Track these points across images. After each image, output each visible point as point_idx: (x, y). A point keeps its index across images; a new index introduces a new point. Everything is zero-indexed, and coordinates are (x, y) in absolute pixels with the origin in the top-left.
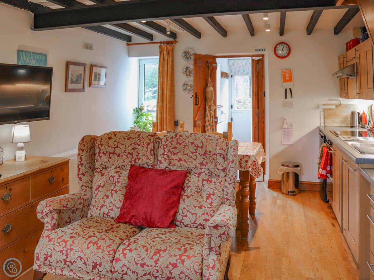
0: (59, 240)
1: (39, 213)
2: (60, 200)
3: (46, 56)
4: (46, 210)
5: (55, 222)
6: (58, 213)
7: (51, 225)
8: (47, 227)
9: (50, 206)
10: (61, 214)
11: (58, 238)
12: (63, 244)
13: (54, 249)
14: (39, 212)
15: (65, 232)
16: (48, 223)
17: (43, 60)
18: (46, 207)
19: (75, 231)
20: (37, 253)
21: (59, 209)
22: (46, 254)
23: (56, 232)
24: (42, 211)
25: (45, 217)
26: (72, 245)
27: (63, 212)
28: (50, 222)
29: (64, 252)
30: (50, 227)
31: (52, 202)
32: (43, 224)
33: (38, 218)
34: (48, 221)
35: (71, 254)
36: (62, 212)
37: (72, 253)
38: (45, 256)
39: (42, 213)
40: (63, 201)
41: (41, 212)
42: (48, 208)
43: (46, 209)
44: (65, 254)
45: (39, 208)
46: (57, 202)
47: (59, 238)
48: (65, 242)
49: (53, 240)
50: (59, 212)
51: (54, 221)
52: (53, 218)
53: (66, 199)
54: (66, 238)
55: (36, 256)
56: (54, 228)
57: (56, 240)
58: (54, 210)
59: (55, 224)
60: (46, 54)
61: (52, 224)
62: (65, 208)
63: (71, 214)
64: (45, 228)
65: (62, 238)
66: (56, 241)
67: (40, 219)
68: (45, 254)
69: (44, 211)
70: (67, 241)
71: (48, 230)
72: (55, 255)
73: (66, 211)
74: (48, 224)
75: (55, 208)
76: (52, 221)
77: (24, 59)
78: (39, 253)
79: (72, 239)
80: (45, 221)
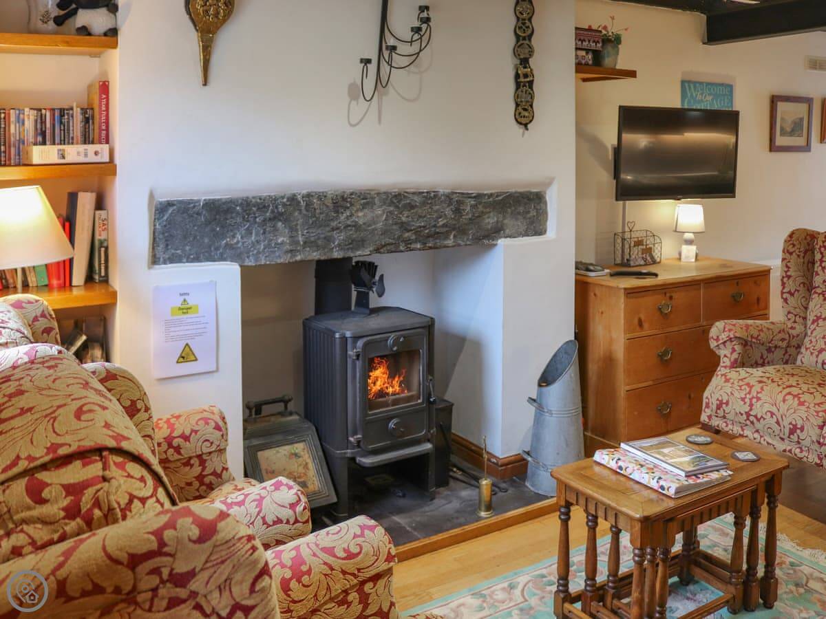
0: (740, 382)
1: (712, 340)
2: (747, 326)
3: (731, 87)
4: (724, 337)
5: (737, 357)
6: (742, 344)
7: (730, 360)
8: (724, 362)
9: (730, 330)
10: (747, 348)
11: (739, 380)
12: (745, 389)
13: (732, 394)
14: (712, 338)
15: (752, 374)
16: (725, 356)
17: (726, 95)
18: (724, 332)
19: (767, 375)
20: (707, 398)
21: (745, 338)
22: (720, 399)
23: (737, 372)
24: (718, 337)
25: (722, 346)
26: (761, 392)
27: (751, 346)
28: (729, 355)
29: (747, 400)
30: (728, 363)
31: (734, 325)
32: (719, 357)
33: (712, 347)
34: (726, 355)
35: (757, 405)
36: (749, 344)
37: (760, 403)
38: (718, 402)
39: (717, 339)
40: (751, 328)
41: (715, 338)
42: (727, 334)
43: (723, 334)
44: (748, 404)
45: (714, 332)
46: (742, 328)
47: (742, 380)
48: (751, 387)
49: (732, 381)
50: (745, 343)
51: (735, 355)
52: (734, 350)
53: (757, 326)
54: (753, 382)
55: (705, 401)
56: (735, 365)
57: (735, 382)
58: (736, 337)
59: (736, 360)
60: (731, 84)
61: (732, 359)
62: (754, 340)
63: (765, 353)
64: (721, 364)
65: (746, 381)
66: (737, 384)
67: (714, 349)
68: (718, 400)
69: (720, 337)
70: (753, 386)
71: (725, 367)
72: (732, 402)
73: (757, 346)
74: (726, 358)
75: (738, 335)
76: (731, 354)
77: (692, 95)
78: (709, 397)
79: (761, 385)
80: (722, 352)
